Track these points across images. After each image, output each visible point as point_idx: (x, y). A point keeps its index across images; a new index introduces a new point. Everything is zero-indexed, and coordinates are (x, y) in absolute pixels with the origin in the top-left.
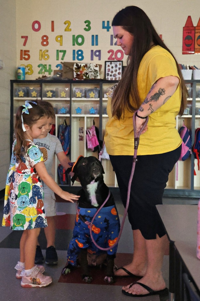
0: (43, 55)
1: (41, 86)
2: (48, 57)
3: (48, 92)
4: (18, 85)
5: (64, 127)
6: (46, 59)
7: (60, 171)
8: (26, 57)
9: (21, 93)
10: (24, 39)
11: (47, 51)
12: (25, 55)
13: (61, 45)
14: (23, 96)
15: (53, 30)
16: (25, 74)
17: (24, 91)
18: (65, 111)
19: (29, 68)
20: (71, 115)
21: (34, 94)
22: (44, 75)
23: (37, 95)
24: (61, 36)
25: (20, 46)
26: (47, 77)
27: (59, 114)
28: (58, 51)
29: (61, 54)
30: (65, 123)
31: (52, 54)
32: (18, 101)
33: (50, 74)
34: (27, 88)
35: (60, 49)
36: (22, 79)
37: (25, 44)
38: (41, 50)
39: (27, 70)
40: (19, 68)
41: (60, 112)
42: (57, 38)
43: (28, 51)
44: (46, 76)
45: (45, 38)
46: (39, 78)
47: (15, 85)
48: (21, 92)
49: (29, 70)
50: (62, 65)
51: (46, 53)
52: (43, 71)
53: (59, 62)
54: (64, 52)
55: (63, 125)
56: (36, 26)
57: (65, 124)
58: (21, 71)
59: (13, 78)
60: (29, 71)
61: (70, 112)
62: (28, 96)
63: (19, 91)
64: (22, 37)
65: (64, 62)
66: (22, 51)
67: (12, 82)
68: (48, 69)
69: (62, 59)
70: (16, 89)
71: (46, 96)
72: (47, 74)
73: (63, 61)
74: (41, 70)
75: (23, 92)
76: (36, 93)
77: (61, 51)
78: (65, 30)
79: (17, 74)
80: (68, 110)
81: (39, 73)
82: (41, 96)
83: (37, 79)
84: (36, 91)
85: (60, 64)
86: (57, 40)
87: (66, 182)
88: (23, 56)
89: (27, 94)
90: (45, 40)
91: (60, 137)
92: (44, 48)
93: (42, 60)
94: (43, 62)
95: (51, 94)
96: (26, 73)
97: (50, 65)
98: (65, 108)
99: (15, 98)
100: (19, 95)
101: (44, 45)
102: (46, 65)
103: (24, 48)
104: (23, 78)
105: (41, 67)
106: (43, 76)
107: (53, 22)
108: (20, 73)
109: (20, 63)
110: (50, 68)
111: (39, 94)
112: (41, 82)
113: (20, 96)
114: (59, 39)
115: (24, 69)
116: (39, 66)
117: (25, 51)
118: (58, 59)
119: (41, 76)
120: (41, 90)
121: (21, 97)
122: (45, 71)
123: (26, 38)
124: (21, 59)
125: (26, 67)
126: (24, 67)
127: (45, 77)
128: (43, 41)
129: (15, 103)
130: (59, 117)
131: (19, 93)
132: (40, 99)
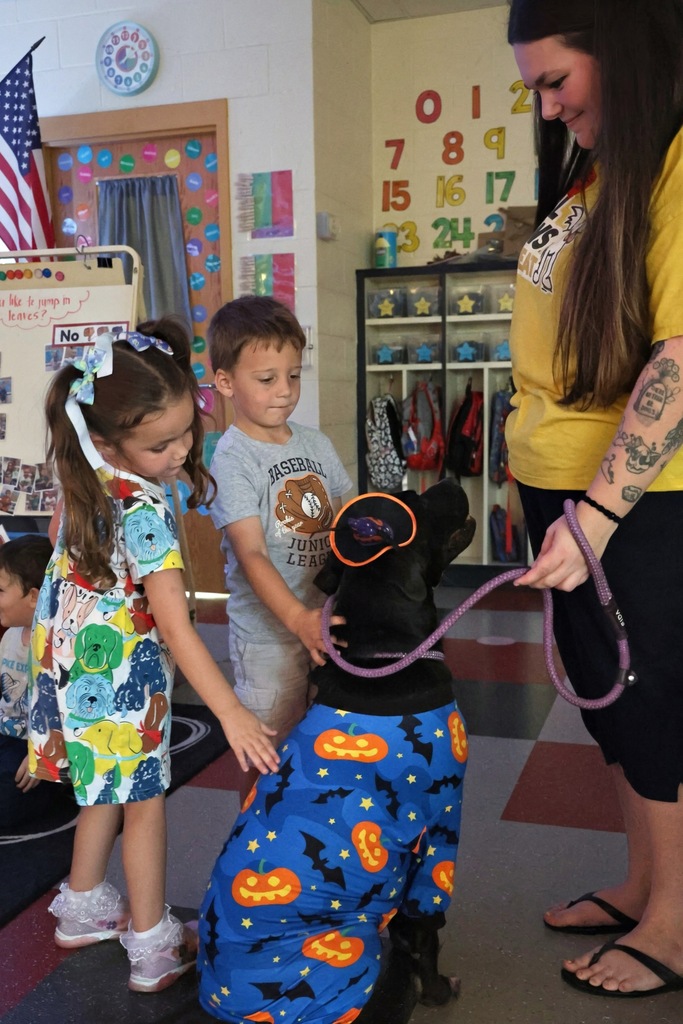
0: (448, 191)
1: (442, 284)
2: (463, 194)
3: (461, 298)
4: (377, 283)
6: (454, 203)
7: (498, 525)
8: (400, 200)
9: (387, 307)
10: (393, 150)
11: (460, 178)
12: (397, 194)
13: (501, 156)
14: (390, 313)
15: (476, 114)
16: (396, 249)
17: (393, 299)
19: (407, 232)
21: (422, 305)
22: (451, 250)
23: (430, 309)
24: (501, 131)
25: (381, 171)
26: (458, 254)
27: (494, 360)
28: (490, 175)
29: (499, 185)
30: (510, 387)
31: (475, 188)
32: (377, 328)
33: (466, 246)
34: (404, 291)
35: (495, 170)
36: (387, 265)
37: (394, 165)
38: (441, 178)
39: (401, 239)
40: (380, 235)
41: (496, 356)
42: (487, 137)
43: (405, 183)
44: (458, 252)
45: (453, 141)
46: (438, 259)
47: (368, 282)
48: (386, 302)
49: (407, 237)
50: (504, 217)
51: (457, 185)
52: (448, 238)
53: (493, 209)
54: (510, 176)
55: (504, 392)
56: (429, 107)
57: (510, 390)
58: (385, 243)
59: (363, 265)
60: (409, 242)
62: (405, 315)
63: (382, 300)
64: (389, 144)
65: (510, 208)
66: (386, 184)
67: (361, 275)
68: (461, 230)
69: (504, 199)
70: (372, 297)
71: (455, 310)
72: (458, 247)
73: (505, 205)
74: (443, 235)
75: (390, 302)
76: (428, 304)
77: (499, 176)
78: (514, 110)
79: (374, 253)
81: (436, 245)
82: (442, 312)
83: (429, 263)
84: (428, 299)
85: (497, 212)
86: (487, 143)
87: (514, 554)
88: (392, 199)
89: (403, 308)
90: (453, 146)
91: (497, 426)
92: (450, 171)
93: (443, 206)
94: (448, 212)
95: (472, 303)
96: (400, 247)
97: (467, 221)
99: (369, 322)
100: (380, 311)
101: (447, 160)
102: (456, 220)
103: (393, 176)
104: (391, 262)
105: (441, 228)
106: (447, 253)
107: (476, 89)
108: (382, 249)
109: (380, 219)
110: (467, 229)
111: (436, 307)
112: (440, 270)
113: (383, 314)
114: (495, 139)
115: (393, 237)
116: (436, 225)
117: (397, 184)
118: (490, 201)
119: (441, 253)
120: (442, 295)
121: (387, 316)
122: (454, 238)
123: (398, 144)
124: (385, 209)
125: (398, 229)
126: (395, 230)
127: (454, 254)
128: (449, 148)
129: (369, 335)
130: (493, 371)
131: (380, 306)
132: (437, 319)
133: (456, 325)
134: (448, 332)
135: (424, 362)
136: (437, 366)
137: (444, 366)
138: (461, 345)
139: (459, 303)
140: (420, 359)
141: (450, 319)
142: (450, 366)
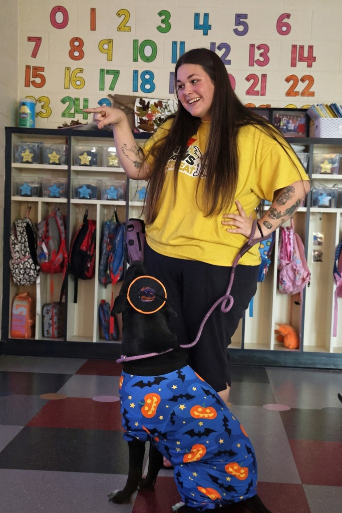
0: (73, 78)
1: (68, 142)
2: (83, 82)
3: (82, 154)
4: (21, 137)
5: (113, 227)
6: (78, 87)
7: (104, 314)
8: (38, 80)
9: (27, 155)
10: (34, 44)
11: (81, 71)
12: (35, 76)
13: (110, 59)
14: (30, 160)
15: (93, 28)
16: (35, 115)
17: (33, 151)
18: (117, 195)
19: (42, 103)
20: (127, 203)
21: (54, 157)
22: (75, 120)
23: (59, 159)
24: (110, 41)
25: (24, 58)
26: (81, 124)
27: (104, 199)
28: (102, 71)
29: (109, 78)
30: (115, 218)
31: (91, 77)
32: (20, 170)
33: (85, 118)
34: (40, 146)
35: (106, 68)
36: (28, 126)
37: (34, 55)
38: (68, 69)
39: (38, 108)
40: (24, 104)
41: (105, 196)
42: (101, 44)
43: (42, 69)
44: (80, 122)
45: (77, 44)
46: (65, 125)
47: (14, 138)
48: (27, 152)
49: (42, 107)
50: (112, 101)
51: (79, 75)
52: (72, 111)
53: (104, 94)
54: (116, 73)
55: (110, 221)
56: (59, 17)
57: (115, 221)
58: (27, 110)
59: (11, 124)
60: (44, 111)
61: (125, 197)
62: (41, 162)
63: (25, 150)
64: (30, 39)
65: (115, 95)
66: (28, 67)
67: (9, 131)
68: (81, 107)
69: (112, 88)
70: (17, 147)
71: (78, 162)
72: (79, 117)
73: (113, 93)
74: (69, 108)
75: (31, 152)
76: (58, 156)
77: (108, 72)
78: (119, 29)
79: (18, 115)
80: (122, 191)
81: (64, 115)
82: (67, 162)
83: (60, 127)
84: (58, 152)
85: (107, 97)
86: (101, 49)
87: (115, 335)
88: (32, 79)
89: (40, 157)
90: (77, 48)
91: (105, 245)
92: (74, 65)
93: (69, 88)
94: (73, 93)
95: (89, 158)
96: (38, 114)
97: (86, 100)
98: (116, 189)
99: (14, 165)
100: (22, 158)
101: (72, 56)
102: (77, 99)
103: (34, 63)
104: (32, 124)
105: (67, 104)
106: (73, 121)
107: (93, 11)
108: (24, 113)
109: (23, 93)
110: (86, 106)
111: (63, 159)
112: (68, 133)
113: (24, 160)
114: (106, 46)
115: (33, 106)
116: (63, 101)
117: (36, 69)
118: (102, 89)
119: (68, 121)
120: (68, 151)
121: (27, 162)
122: (76, 111)
123: (38, 40)
124: (27, 85)
125: (36, 101)
126: (34, 102)
127: (77, 123)
128: (73, 49)
129: (14, 174)
130: (103, 206)
131: (23, 155)
132: (65, 167)
133: (78, 173)
134: (72, 177)
135: (55, 197)
136: (64, 200)
137: (69, 201)
138: (81, 187)
139: (81, 157)
140: (51, 195)
141: (73, 168)
142: (73, 201)
